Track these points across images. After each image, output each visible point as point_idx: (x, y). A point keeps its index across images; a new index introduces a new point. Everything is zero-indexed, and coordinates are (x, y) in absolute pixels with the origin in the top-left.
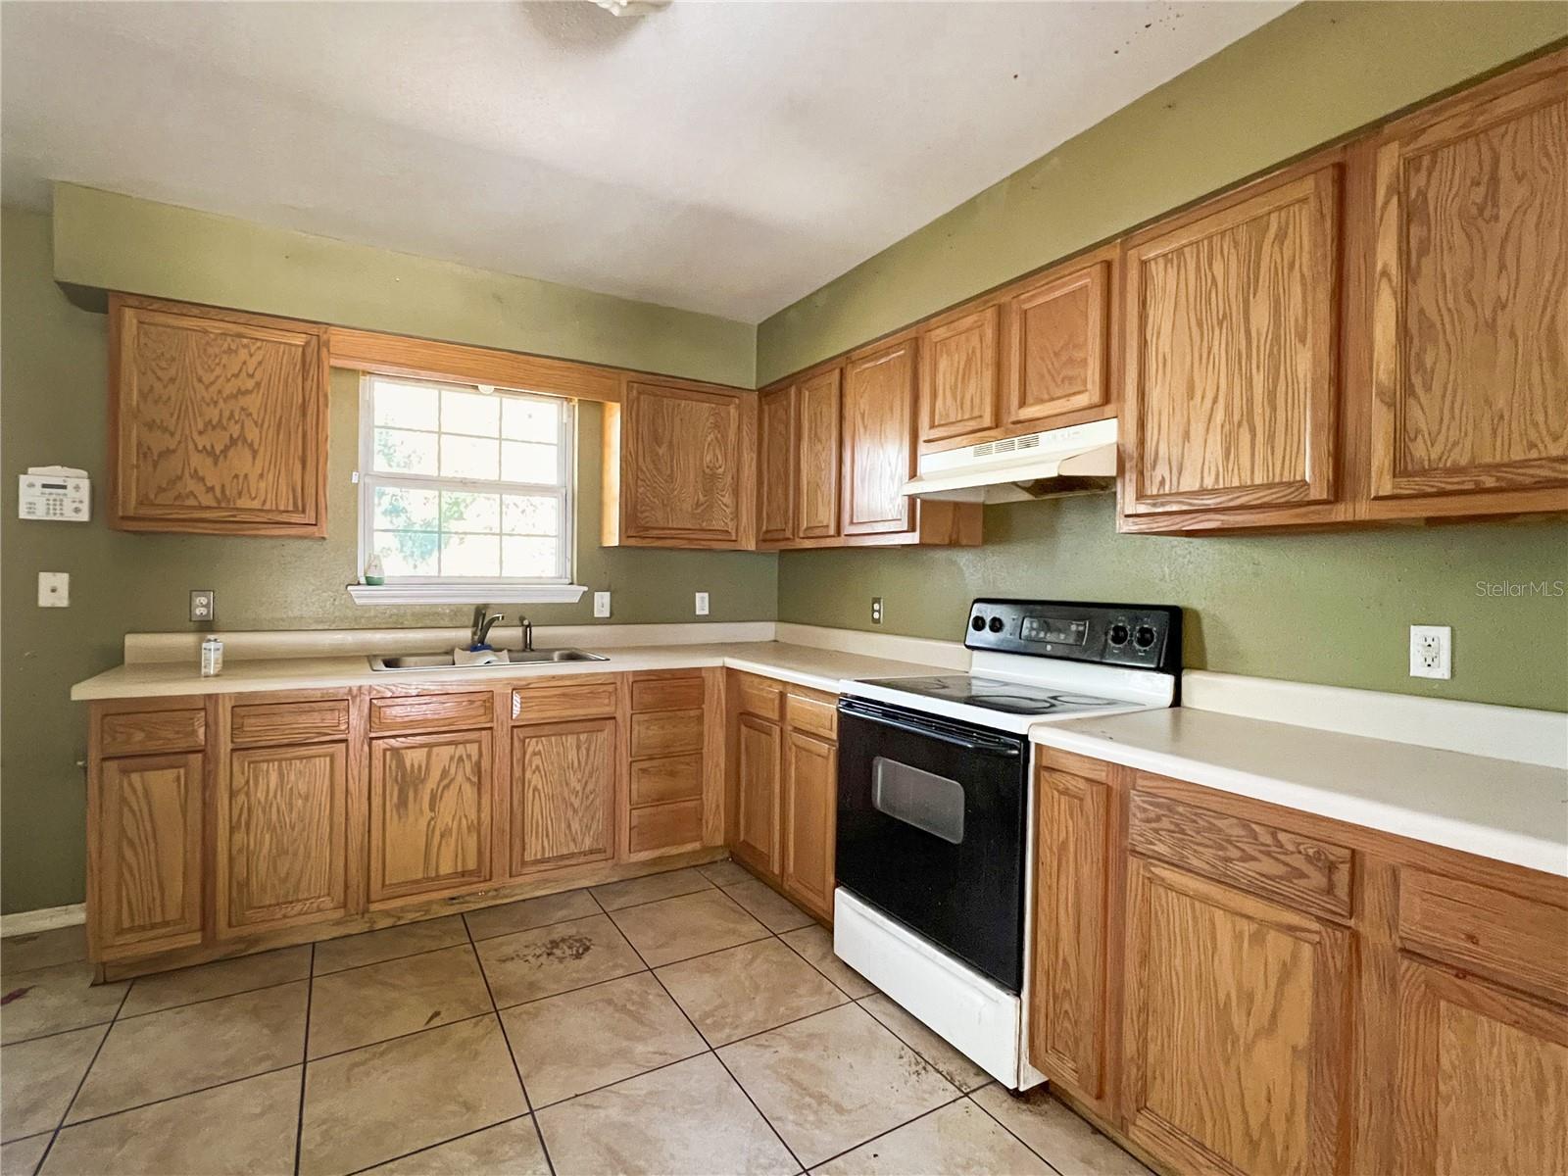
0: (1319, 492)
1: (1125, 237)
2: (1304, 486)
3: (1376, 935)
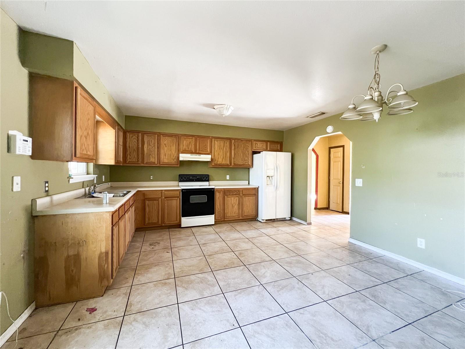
0: (229, 165)
1: (212, 137)
2: (228, 164)
3: (241, 195)
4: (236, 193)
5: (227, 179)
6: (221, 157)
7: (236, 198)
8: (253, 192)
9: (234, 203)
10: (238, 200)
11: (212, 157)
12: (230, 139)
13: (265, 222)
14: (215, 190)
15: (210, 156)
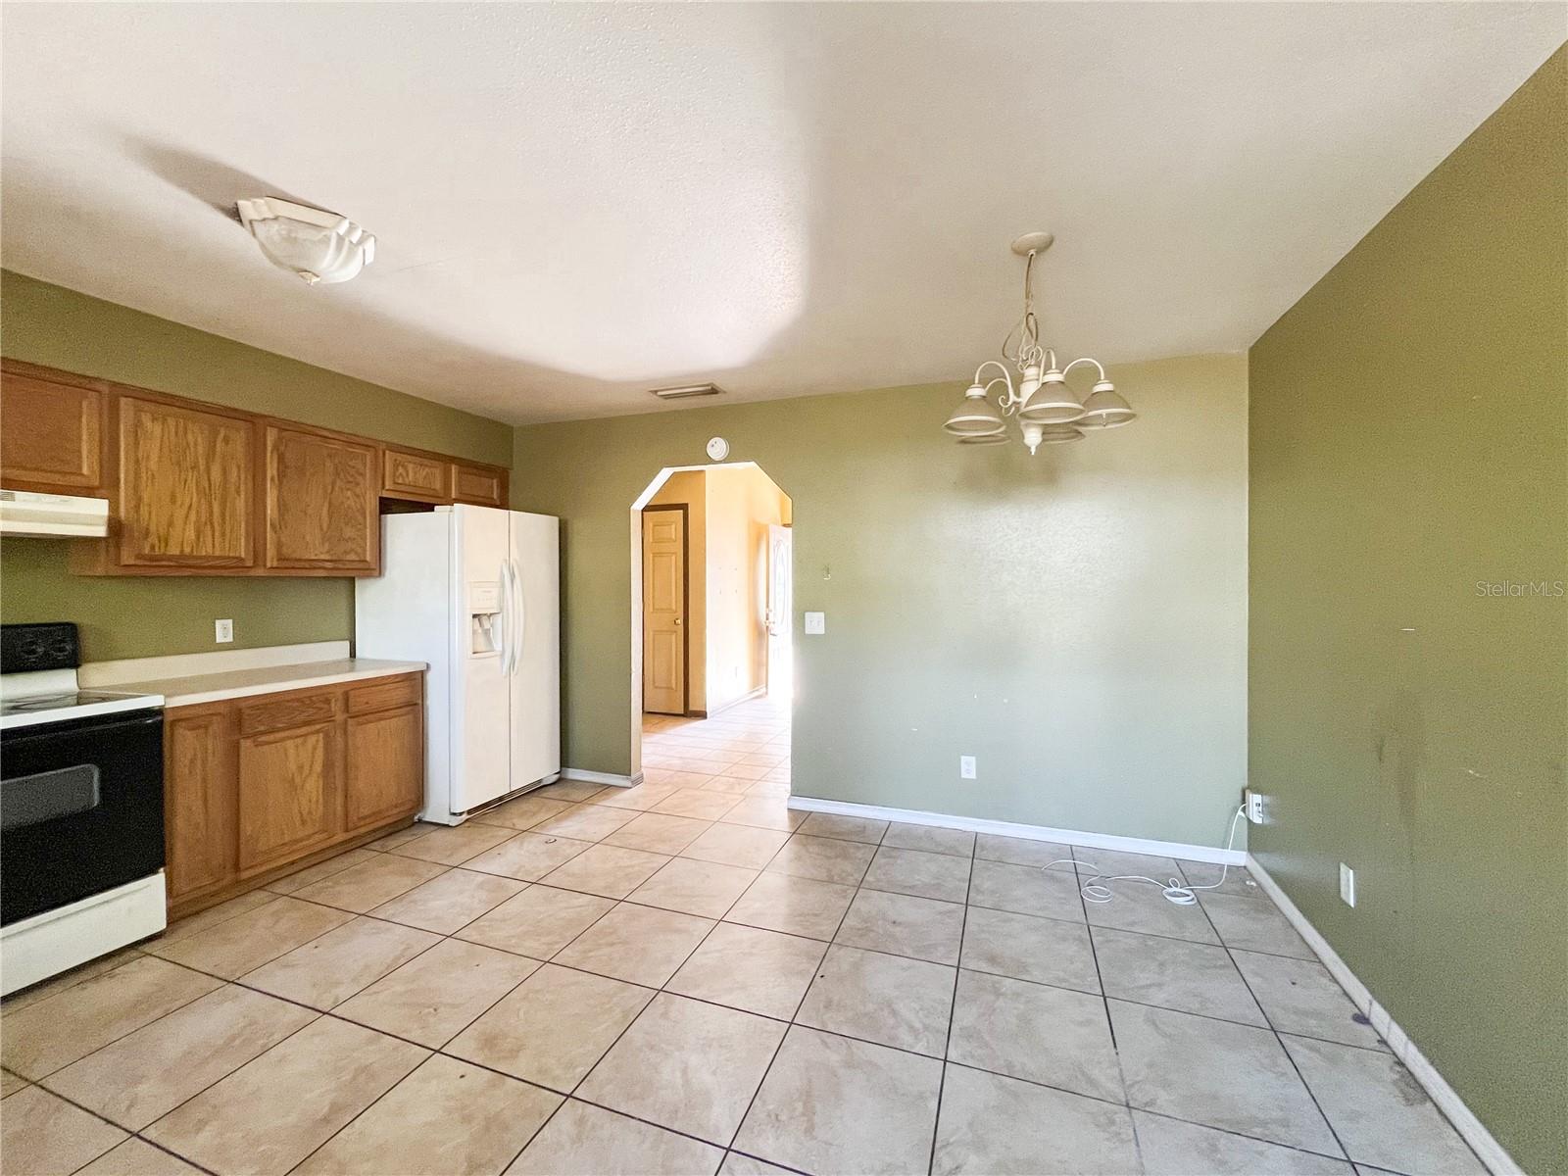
0: (249, 563)
1: (115, 384)
2: (242, 559)
3: (340, 717)
4: (311, 711)
5: (219, 639)
6: (193, 517)
7: (312, 739)
8: (400, 694)
9: (301, 768)
10: (321, 744)
11: (114, 507)
12: (253, 421)
13: (467, 820)
14: (168, 718)
15: (99, 508)
